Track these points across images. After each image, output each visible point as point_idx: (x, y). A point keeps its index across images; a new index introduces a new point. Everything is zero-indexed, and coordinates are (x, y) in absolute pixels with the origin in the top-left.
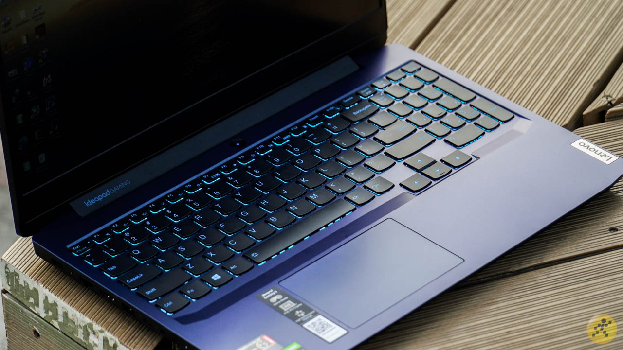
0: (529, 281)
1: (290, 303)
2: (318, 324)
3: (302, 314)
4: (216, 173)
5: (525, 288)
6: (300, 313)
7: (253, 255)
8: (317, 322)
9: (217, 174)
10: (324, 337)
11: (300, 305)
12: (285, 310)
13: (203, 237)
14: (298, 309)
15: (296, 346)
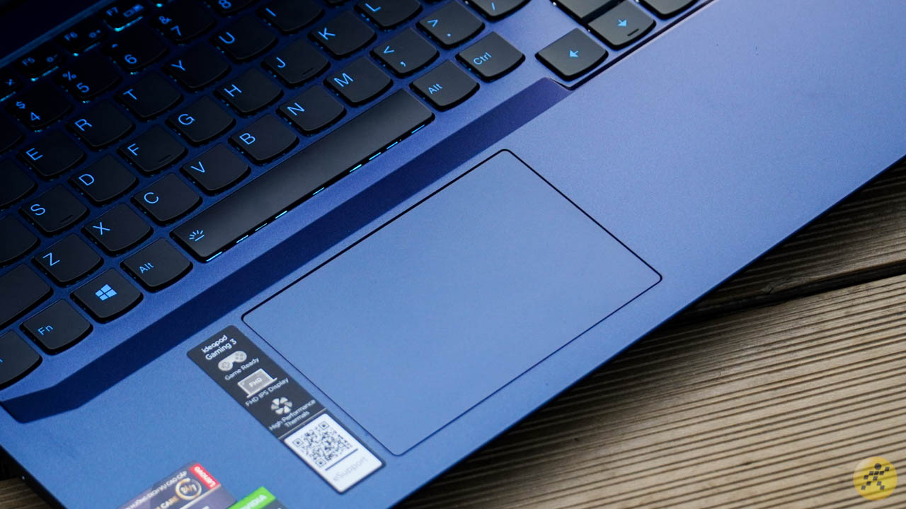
0: (804, 322)
1: (262, 376)
2: (320, 438)
3: (287, 410)
4: (135, 4)
5: (793, 342)
6: (281, 406)
7: (192, 237)
8: (316, 433)
9: (137, 8)
10: (328, 476)
11: (286, 381)
12: (250, 394)
13: (88, 180)
14: (277, 394)
15: (263, 497)
